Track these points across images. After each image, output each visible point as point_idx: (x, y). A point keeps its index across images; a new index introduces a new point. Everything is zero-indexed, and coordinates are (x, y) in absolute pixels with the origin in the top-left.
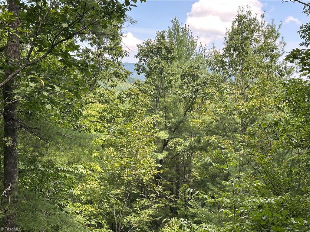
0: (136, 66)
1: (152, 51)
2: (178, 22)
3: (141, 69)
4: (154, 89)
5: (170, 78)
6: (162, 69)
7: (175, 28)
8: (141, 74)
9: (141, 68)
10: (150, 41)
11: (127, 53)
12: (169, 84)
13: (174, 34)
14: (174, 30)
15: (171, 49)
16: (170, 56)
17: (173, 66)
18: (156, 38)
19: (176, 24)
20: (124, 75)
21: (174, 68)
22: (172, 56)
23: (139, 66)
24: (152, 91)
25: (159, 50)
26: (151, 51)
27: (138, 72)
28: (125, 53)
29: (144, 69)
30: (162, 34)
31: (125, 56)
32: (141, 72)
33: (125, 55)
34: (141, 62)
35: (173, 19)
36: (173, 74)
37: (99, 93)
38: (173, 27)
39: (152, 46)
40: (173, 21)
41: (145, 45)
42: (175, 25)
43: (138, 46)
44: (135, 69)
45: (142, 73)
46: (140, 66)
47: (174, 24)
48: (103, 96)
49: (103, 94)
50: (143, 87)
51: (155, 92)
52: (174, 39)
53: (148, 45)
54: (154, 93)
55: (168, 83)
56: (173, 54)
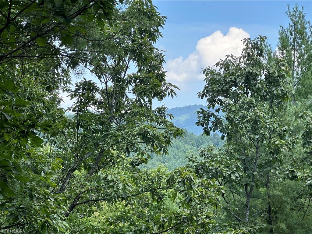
0: (201, 115)
1: (235, 82)
2: (301, 16)
3: (213, 122)
4: (237, 167)
5: (275, 142)
6: (256, 122)
7: (297, 28)
8: (211, 132)
9: (212, 119)
10: (231, 59)
11: (173, 88)
12: (273, 155)
13: (294, 42)
14: (293, 33)
15: (279, 76)
16: (275, 92)
17: (284, 114)
18: (244, 53)
19: (297, 19)
20: (162, 139)
21: (288, 119)
22: (280, 92)
23: (206, 116)
24: (233, 173)
25: (250, 78)
26: (233, 82)
27: (205, 128)
28: (167, 88)
29: (218, 122)
30: (257, 43)
31: (169, 94)
32: (211, 128)
33: (167, 93)
34: (213, 106)
35: (291, 10)
36: (285, 131)
37: (105, 178)
38: (291, 26)
39: (234, 71)
40: (290, 12)
41: (221, 68)
42: (296, 23)
43: (205, 70)
44: (198, 123)
45: (214, 131)
46: (209, 116)
47: (292, 20)
48: (113, 187)
49: (113, 181)
50: (213, 163)
51: (240, 174)
52: (293, 52)
53: (228, 68)
54: (237, 175)
55: (271, 152)
56: (283, 88)
